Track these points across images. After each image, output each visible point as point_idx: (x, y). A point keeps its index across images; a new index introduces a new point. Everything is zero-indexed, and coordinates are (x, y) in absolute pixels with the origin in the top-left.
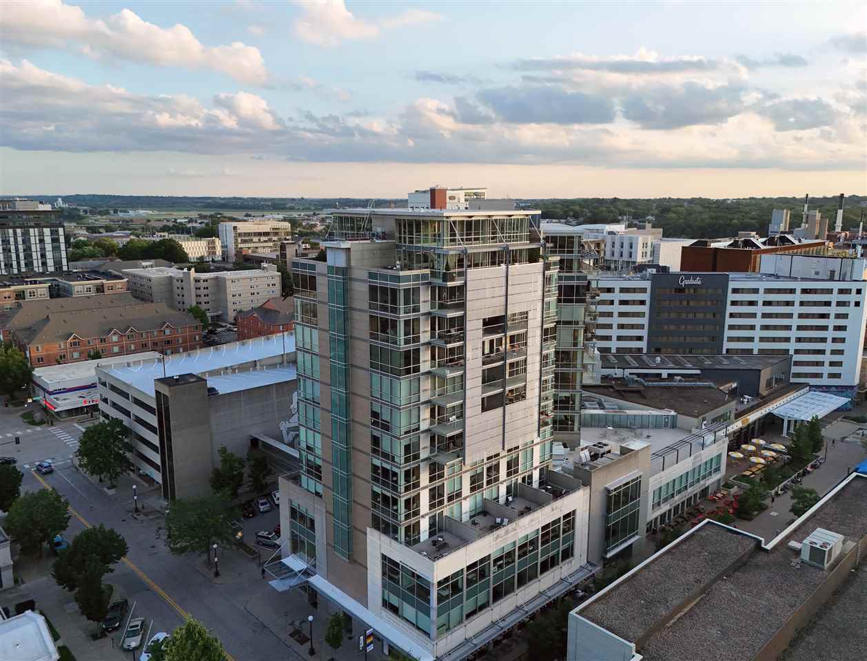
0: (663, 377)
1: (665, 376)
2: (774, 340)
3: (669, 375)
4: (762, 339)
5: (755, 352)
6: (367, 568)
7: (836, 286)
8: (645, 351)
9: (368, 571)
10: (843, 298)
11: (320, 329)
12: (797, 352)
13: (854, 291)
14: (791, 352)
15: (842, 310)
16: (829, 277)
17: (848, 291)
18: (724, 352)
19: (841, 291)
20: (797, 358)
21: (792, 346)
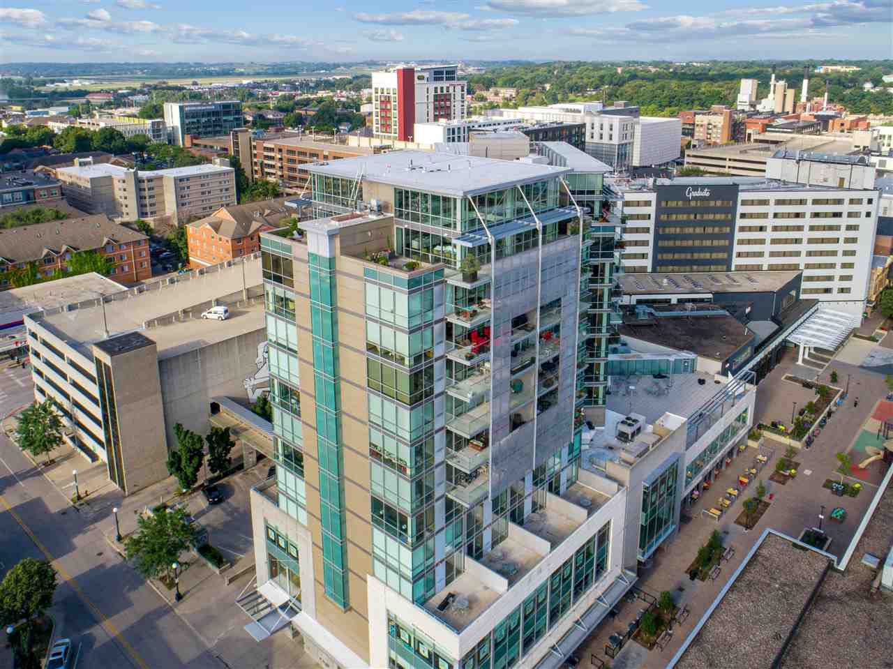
0: (672, 302)
1: (674, 301)
2: (784, 254)
3: (680, 301)
4: (772, 254)
5: (765, 267)
6: (367, 620)
7: (847, 196)
8: (649, 270)
9: (370, 625)
10: (855, 208)
11: (299, 327)
12: (808, 266)
13: (865, 201)
14: (802, 267)
15: (853, 221)
16: (837, 185)
17: (859, 201)
18: (733, 268)
19: (852, 201)
20: (807, 273)
21: (802, 261)
